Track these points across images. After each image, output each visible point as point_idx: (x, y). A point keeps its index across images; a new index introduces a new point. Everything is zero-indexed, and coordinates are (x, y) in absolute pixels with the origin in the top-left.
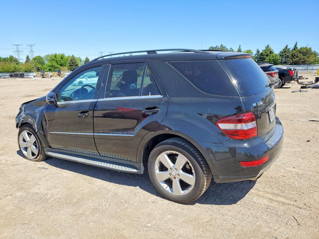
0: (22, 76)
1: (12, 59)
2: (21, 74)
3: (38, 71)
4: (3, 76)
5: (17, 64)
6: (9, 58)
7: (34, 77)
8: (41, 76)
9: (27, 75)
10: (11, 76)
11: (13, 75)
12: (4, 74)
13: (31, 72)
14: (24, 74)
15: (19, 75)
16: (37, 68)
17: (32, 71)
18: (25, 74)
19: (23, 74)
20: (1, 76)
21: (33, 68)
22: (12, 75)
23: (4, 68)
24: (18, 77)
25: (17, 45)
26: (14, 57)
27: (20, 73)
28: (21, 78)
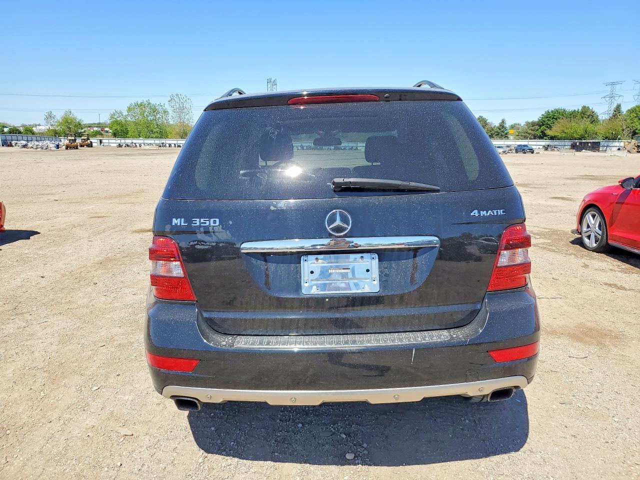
0: (595, 147)
1: (584, 114)
2: (594, 142)
3: (632, 138)
4: (558, 147)
5: (592, 123)
6: (580, 110)
7: (619, 149)
8: (636, 148)
9: (606, 145)
10: (573, 147)
11: (578, 144)
12: (563, 143)
13: (615, 140)
14: (599, 143)
15: (589, 145)
16: (632, 130)
17: (619, 136)
18: (602, 144)
19: (597, 143)
20: (556, 146)
21: (623, 130)
22: (576, 144)
23: (565, 131)
24: (586, 150)
25: (613, 84)
26: (591, 108)
27: (591, 141)
28: (591, 150)
